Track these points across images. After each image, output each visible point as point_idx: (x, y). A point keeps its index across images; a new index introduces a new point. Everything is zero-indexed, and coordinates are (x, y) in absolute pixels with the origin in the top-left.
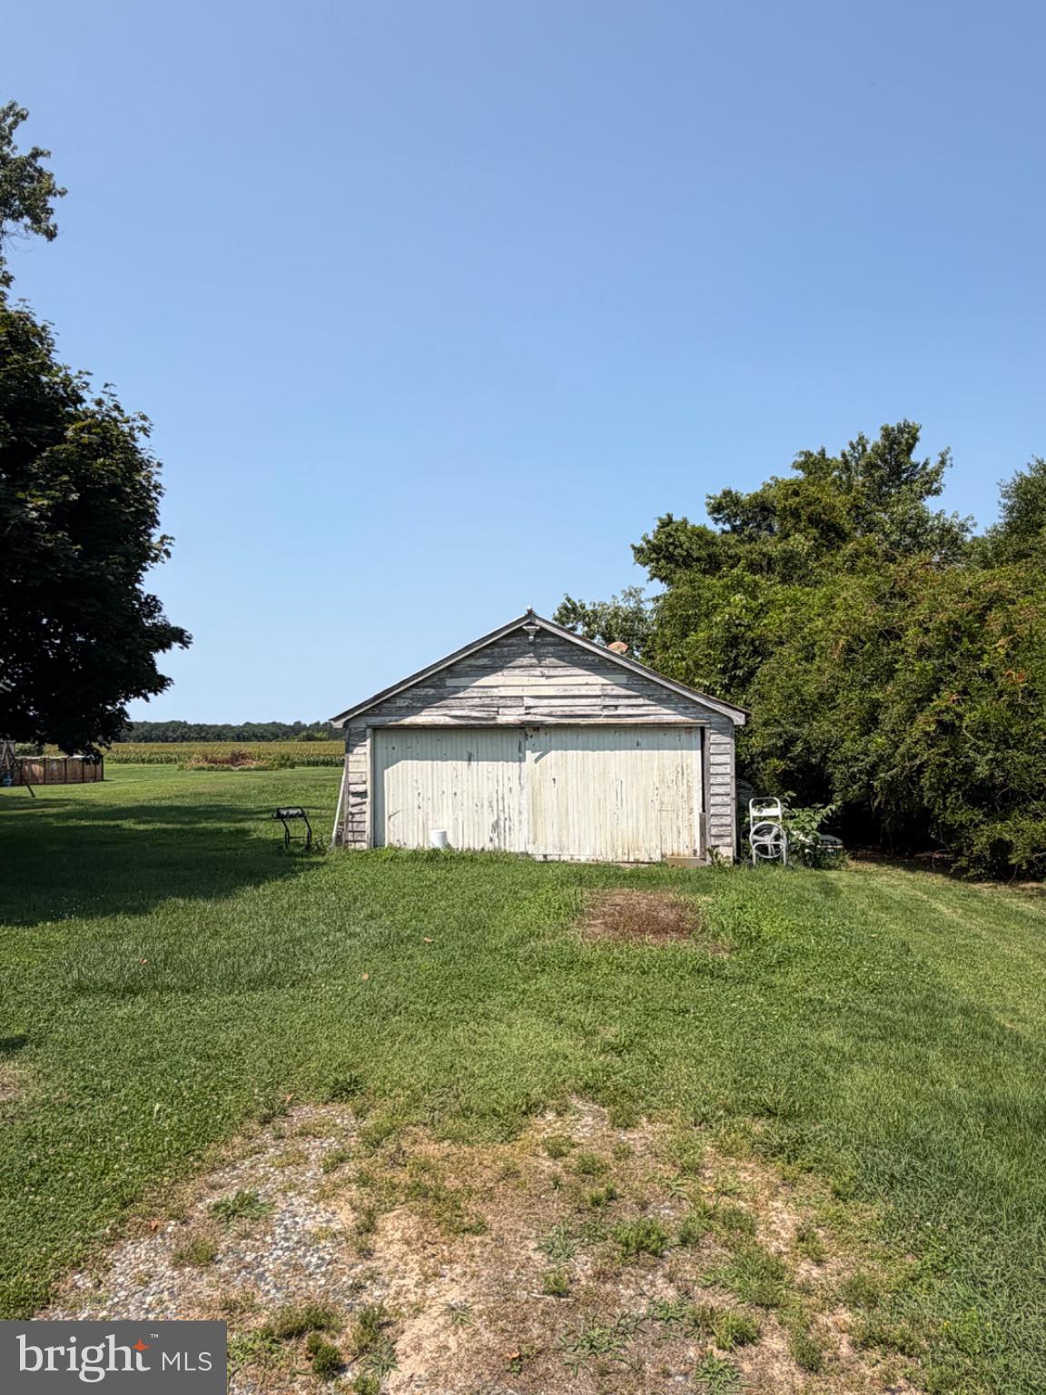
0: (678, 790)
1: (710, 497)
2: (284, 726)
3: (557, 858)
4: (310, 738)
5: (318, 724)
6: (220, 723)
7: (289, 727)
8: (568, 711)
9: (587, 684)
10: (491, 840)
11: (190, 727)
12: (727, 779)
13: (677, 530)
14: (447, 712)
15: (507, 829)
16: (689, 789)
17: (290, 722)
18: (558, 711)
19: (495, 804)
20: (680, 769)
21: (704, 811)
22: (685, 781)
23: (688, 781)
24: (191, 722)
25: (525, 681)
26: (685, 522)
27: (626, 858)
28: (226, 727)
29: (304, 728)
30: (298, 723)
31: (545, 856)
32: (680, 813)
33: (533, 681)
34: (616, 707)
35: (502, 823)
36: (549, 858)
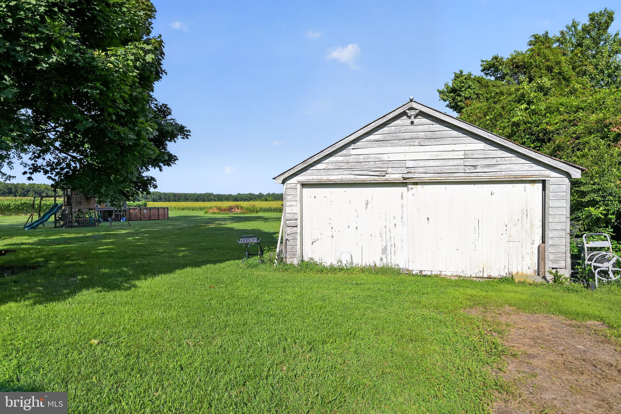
0: (522, 226)
1: (483, 61)
2: (255, 195)
3: (429, 273)
4: (266, 200)
5: (269, 194)
6: (227, 194)
7: (257, 195)
8: (438, 170)
9: (453, 151)
10: (381, 259)
11: (214, 196)
12: (563, 219)
13: (466, 79)
14: (352, 172)
15: (393, 252)
16: (532, 226)
17: (257, 193)
18: (432, 170)
19: (384, 235)
20: (524, 212)
21: (543, 242)
22: (529, 221)
23: (531, 221)
24: (215, 193)
25: (407, 149)
26: (470, 75)
27: (481, 275)
28: (229, 195)
29: (263, 196)
30: (260, 194)
31: (421, 271)
32: (524, 244)
33: (413, 149)
34: (475, 166)
35: (389, 248)
36: (424, 273)
